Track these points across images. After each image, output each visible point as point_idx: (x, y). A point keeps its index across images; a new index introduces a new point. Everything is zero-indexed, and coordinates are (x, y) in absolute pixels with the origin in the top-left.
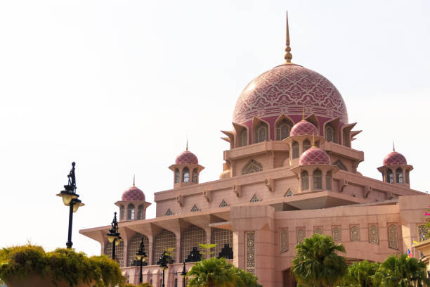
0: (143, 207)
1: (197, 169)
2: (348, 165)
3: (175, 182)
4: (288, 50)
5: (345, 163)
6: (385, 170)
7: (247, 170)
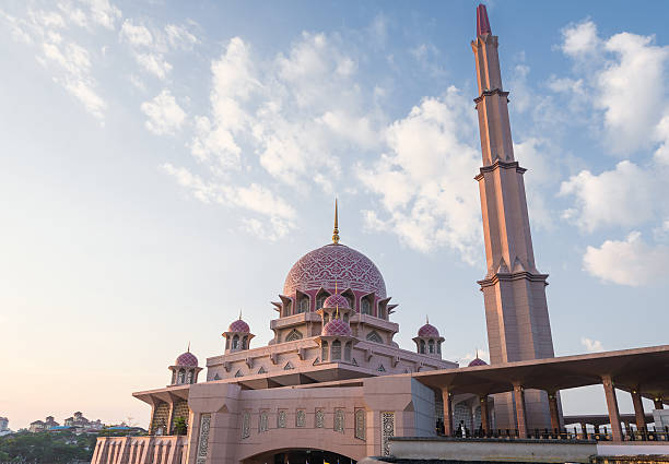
0: (195, 371)
1: (248, 337)
2: (383, 336)
3: (227, 348)
4: (336, 232)
5: (381, 335)
6: (419, 341)
7: (289, 338)
